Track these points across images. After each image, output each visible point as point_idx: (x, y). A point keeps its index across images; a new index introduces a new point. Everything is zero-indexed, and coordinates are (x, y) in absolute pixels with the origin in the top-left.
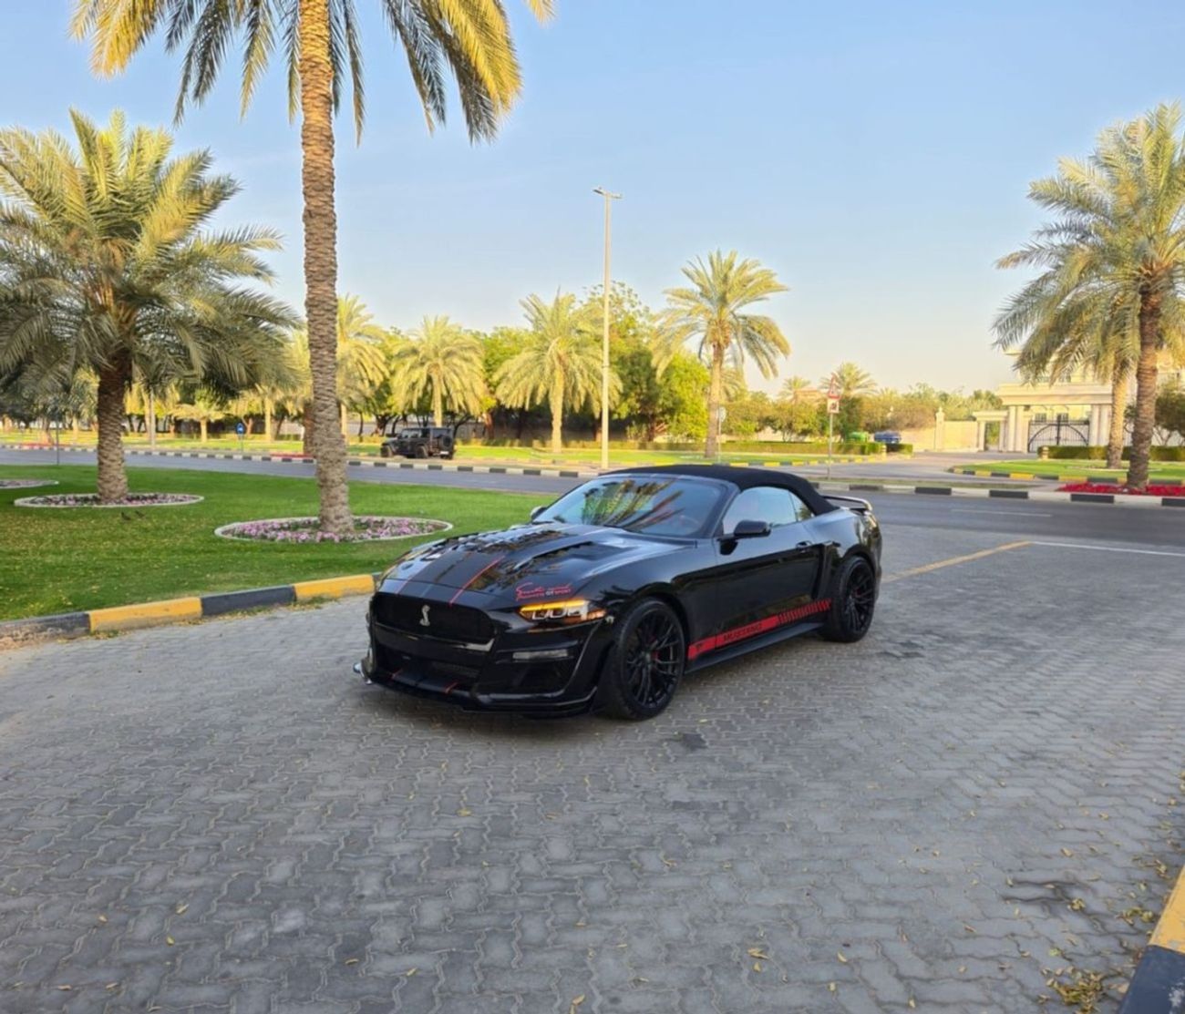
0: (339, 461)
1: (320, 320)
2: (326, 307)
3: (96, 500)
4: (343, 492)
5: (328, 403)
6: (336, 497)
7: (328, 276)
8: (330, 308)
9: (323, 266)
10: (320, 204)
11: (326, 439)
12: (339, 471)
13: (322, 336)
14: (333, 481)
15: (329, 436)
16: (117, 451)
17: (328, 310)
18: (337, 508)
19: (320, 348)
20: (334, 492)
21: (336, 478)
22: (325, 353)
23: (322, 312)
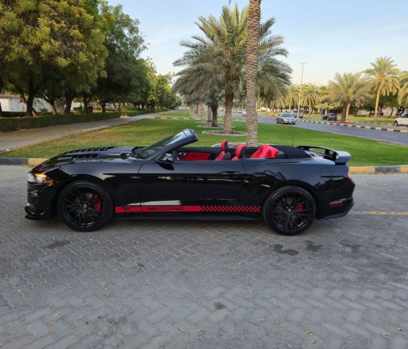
0: (253, 122)
1: (249, 68)
2: (251, 63)
3: (222, 133)
4: (254, 134)
5: (250, 100)
6: (251, 136)
7: (253, 51)
8: (253, 63)
9: (251, 47)
10: (252, 22)
11: (249, 114)
12: (253, 126)
13: (249, 75)
14: (250, 130)
15: (250, 113)
16: (229, 118)
17: (252, 64)
18: (251, 140)
19: (248, 79)
20: (251, 134)
21: (252, 129)
22: (250, 81)
23: (250, 66)
